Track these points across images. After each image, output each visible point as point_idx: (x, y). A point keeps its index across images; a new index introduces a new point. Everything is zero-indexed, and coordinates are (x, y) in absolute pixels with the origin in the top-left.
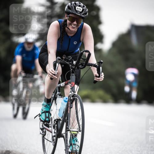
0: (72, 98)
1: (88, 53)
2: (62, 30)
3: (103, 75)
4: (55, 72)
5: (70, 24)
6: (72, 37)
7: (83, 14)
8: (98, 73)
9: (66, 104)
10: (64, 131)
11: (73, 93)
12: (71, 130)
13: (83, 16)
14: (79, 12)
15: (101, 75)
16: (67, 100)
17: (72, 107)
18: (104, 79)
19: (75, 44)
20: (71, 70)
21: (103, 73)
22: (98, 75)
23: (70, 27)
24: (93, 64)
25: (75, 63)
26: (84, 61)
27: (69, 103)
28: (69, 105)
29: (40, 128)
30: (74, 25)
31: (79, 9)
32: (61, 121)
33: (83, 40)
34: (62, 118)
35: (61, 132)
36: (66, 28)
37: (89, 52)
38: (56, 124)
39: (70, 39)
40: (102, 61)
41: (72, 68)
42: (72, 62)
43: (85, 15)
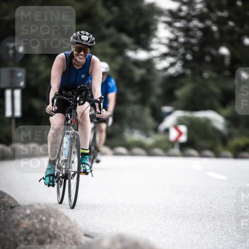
4: (52, 108)
5: (77, 55)
6: (79, 69)
7: (90, 43)
11: (73, 130)
13: (89, 44)
14: (85, 41)
19: (83, 77)
22: (99, 112)
23: (78, 59)
30: (82, 55)
31: (85, 38)
33: (91, 73)
36: (73, 60)
39: (78, 72)
41: (73, 104)
42: (73, 98)
43: (92, 44)
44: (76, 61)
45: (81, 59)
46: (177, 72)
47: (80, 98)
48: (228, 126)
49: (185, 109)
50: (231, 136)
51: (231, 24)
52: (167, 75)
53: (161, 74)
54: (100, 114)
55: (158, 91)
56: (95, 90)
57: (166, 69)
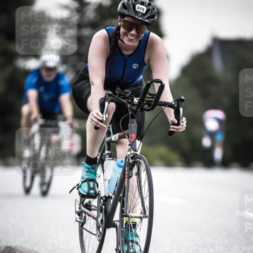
0: (131, 161)
1: (160, 84)
3: (186, 122)
4: (102, 116)
6: (129, 56)
8: (175, 118)
9: (121, 170)
10: (117, 217)
11: (132, 152)
12: (129, 215)
13: (147, 21)
14: (140, 15)
15: (182, 122)
16: (123, 164)
17: (131, 177)
18: (186, 128)
19: (135, 68)
20: (130, 112)
21: (184, 119)
22: (176, 122)
24: (168, 103)
25: (137, 101)
26: (153, 98)
27: (126, 169)
28: (126, 173)
29: (76, 212)
30: (133, 35)
31: (141, 9)
32: (112, 200)
33: (149, 61)
34: (114, 194)
35: (113, 218)
36: (119, 41)
37: (161, 82)
38: (103, 205)
40: (183, 98)
41: (131, 110)
43: (151, 20)
44: (123, 42)
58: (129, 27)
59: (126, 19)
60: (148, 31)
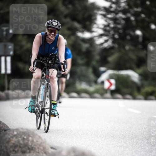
2: (44, 40)
4: (33, 68)
5: (50, 35)
11: (47, 82)
13: (58, 28)
14: (55, 26)
19: (53, 49)
23: (50, 37)
30: (53, 35)
36: (47, 38)
39: (50, 46)
42: (47, 62)
43: (59, 28)
44: (49, 38)
45: (52, 37)
46: (109, 46)
47: (51, 62)
48: (141, 80)
49: (114, 69)
50: (143, 86)
51: (143, 16)
52: (103, 48)
53: (99, 47)
54: (64, 72)
55: (97, 57)
56: (60, 57)
57: (102, 44)
58: (51, 32)
59: (49, 28)
60: (58, 34)
